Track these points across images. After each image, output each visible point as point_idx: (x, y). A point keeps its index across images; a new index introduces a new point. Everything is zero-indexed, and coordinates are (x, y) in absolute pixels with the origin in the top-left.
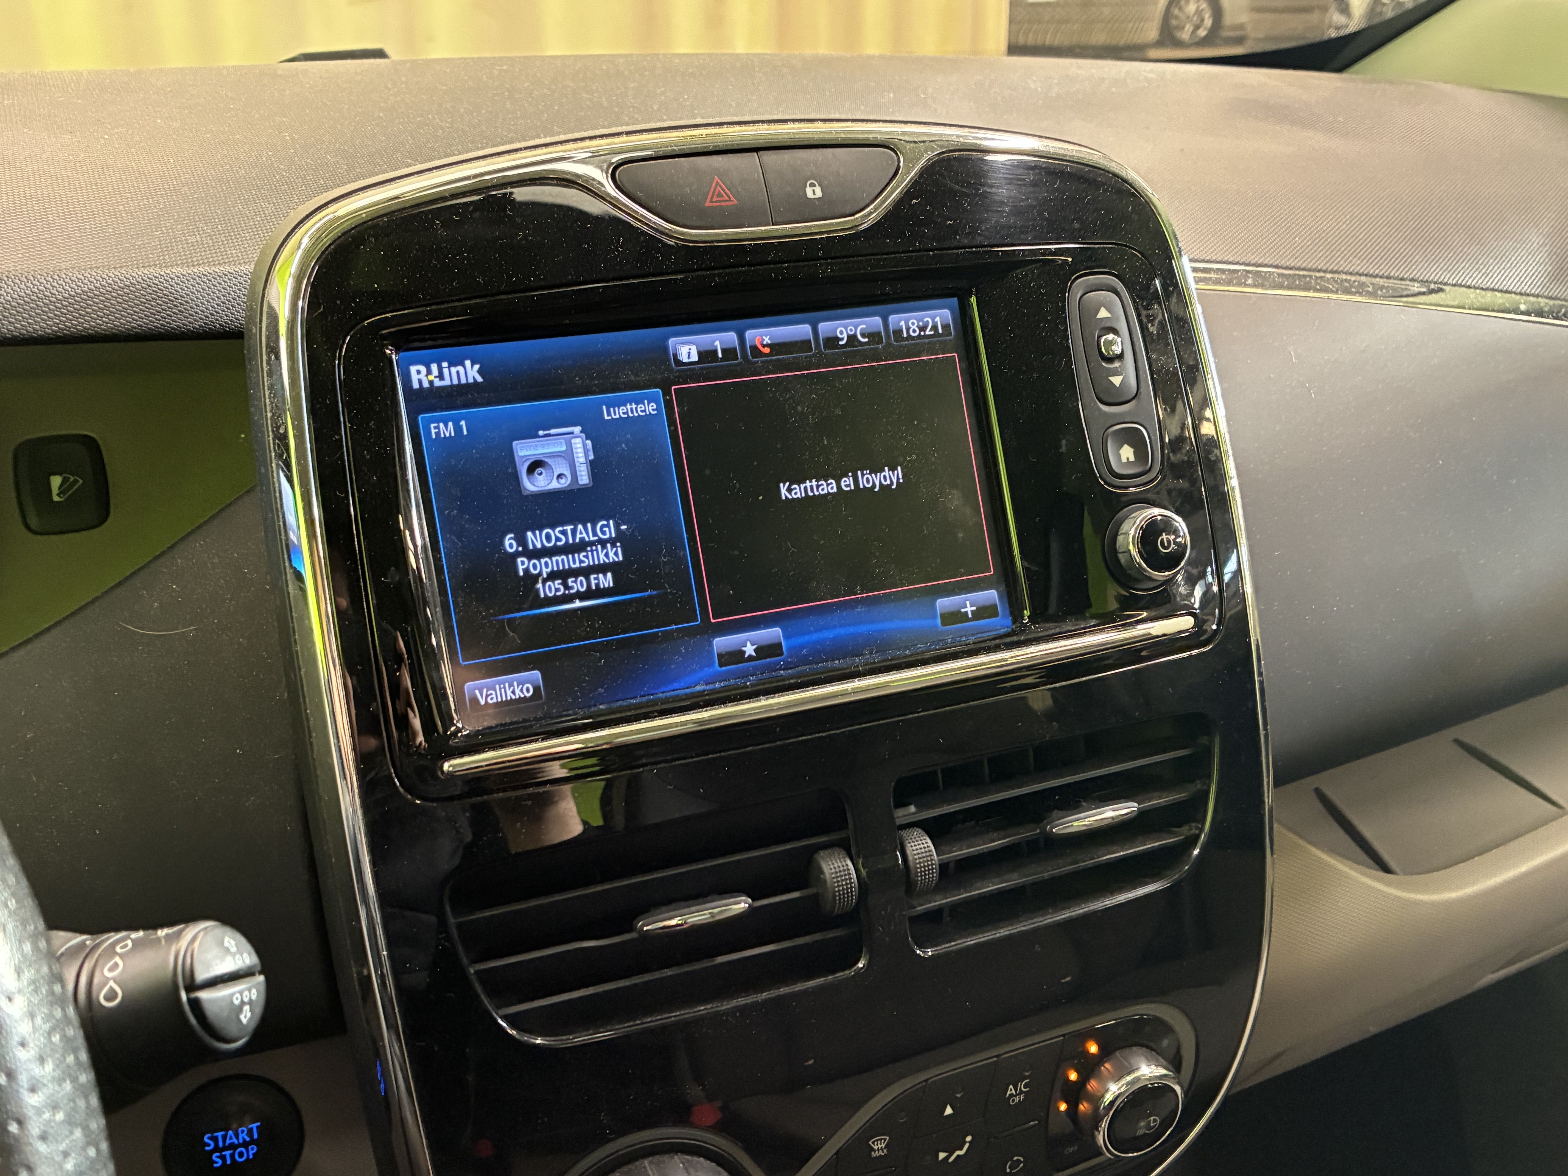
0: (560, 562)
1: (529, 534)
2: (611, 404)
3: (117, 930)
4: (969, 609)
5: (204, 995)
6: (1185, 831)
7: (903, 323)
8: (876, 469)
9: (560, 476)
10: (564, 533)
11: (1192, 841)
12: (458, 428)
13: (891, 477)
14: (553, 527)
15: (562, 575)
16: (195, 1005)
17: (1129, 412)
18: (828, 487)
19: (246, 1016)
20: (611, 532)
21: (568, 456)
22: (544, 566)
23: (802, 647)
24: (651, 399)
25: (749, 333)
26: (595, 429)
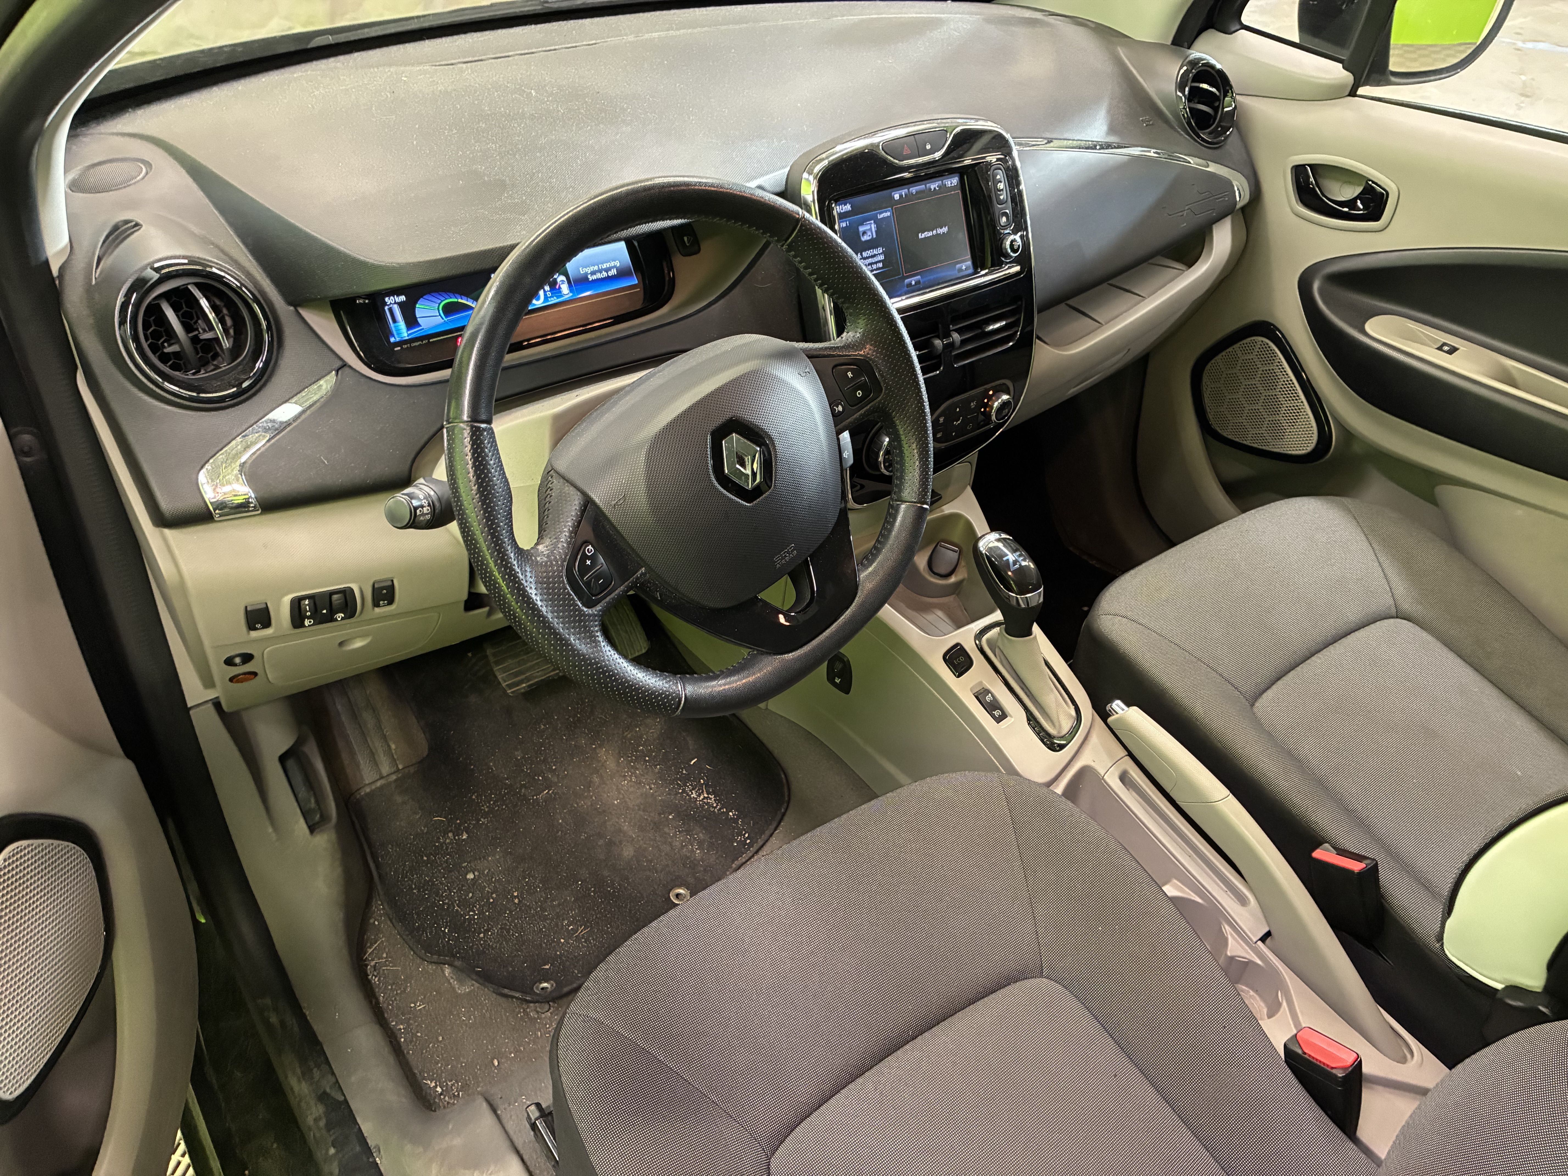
0: (871, 260)
1: (864, 253)
2: (880, 213)
4: (964, 268)
6: (1016, 329)
7: (946, 183)
8: (942, 228)
9: (869, 236)
10: (871, 252)
11: (1017, 332)
12: (847, 223)
13: (945, 230)
14: (868, 250)
15: (871, 264)
17: (1004, 207)
18: (930, 234)
20: (881, 251)
21: (871, 229)
22: (868, 262)
24: (889, 211)
25: (911, 189)
26: (877, 221)
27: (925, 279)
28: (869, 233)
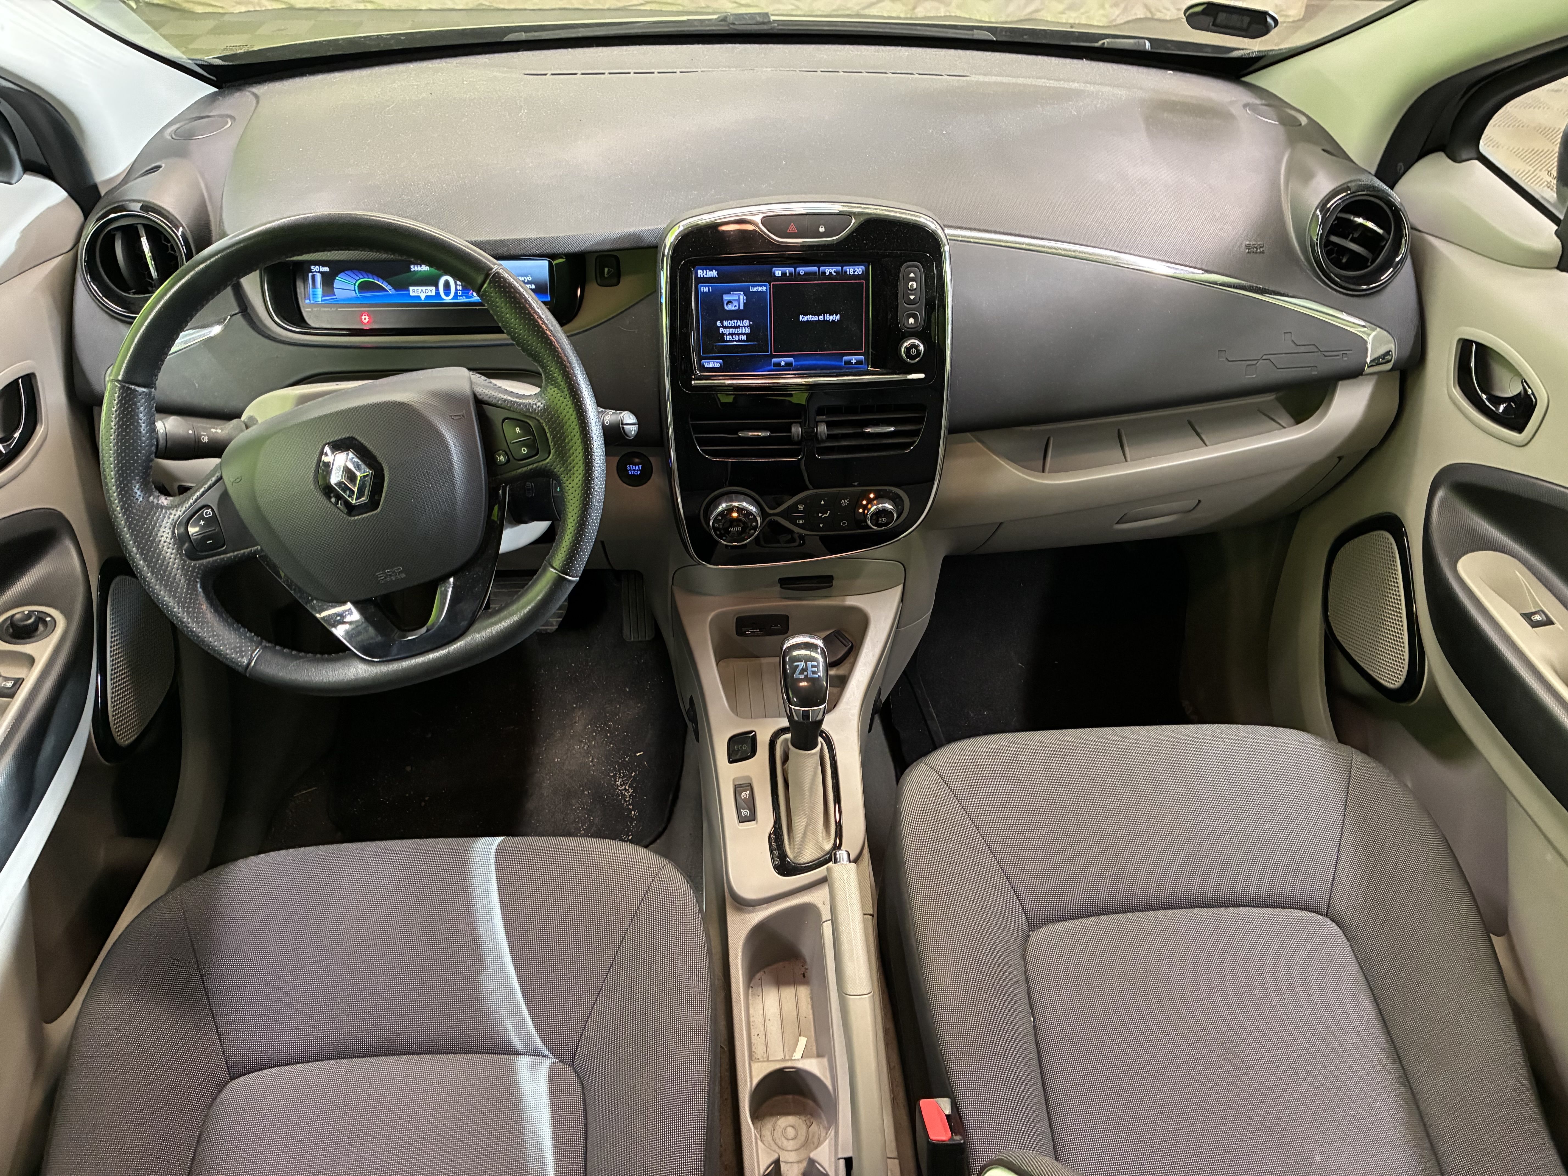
0: (732, 330)
1: (724, 321)
2: (753, 286)
3: (610, 409)
4: (854, 361)
5: (625, 426)
6: (910, 439)
7: (848, 270)
8: (831, 314)
9: (735, 306)
10: (734, 322)
11: (912, 444)
12: (709, 289)
13: (836, 317)
14: (731, 320)
15: (732, 334)
16: (623, 428)
17: (915, 308)
18: (815, 318)
19: (633, 433)
20: (747, 324)
21: (738, 300)
22: (727, 331)
23: (798, 365)
24: (765, 286)
25: (798, 269)
26: (747, 293)
27: (797, 363)
28: (736, 303)
